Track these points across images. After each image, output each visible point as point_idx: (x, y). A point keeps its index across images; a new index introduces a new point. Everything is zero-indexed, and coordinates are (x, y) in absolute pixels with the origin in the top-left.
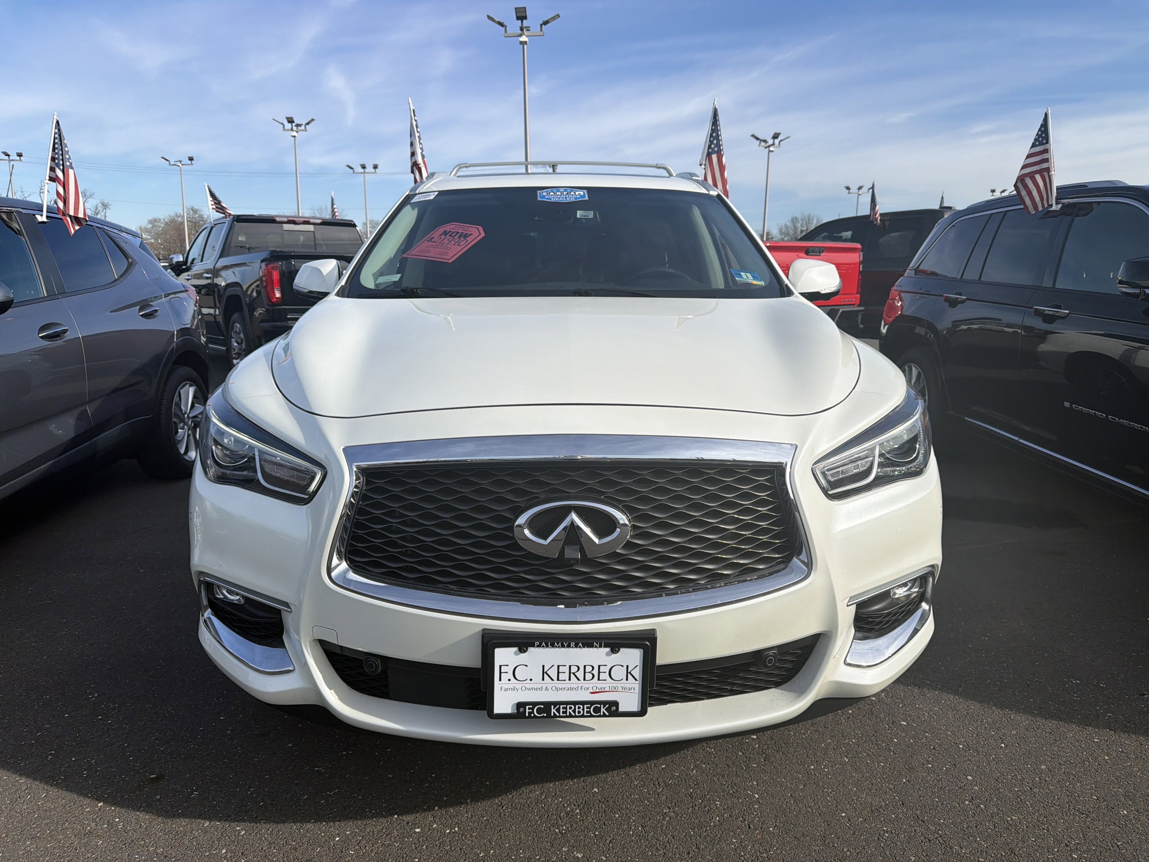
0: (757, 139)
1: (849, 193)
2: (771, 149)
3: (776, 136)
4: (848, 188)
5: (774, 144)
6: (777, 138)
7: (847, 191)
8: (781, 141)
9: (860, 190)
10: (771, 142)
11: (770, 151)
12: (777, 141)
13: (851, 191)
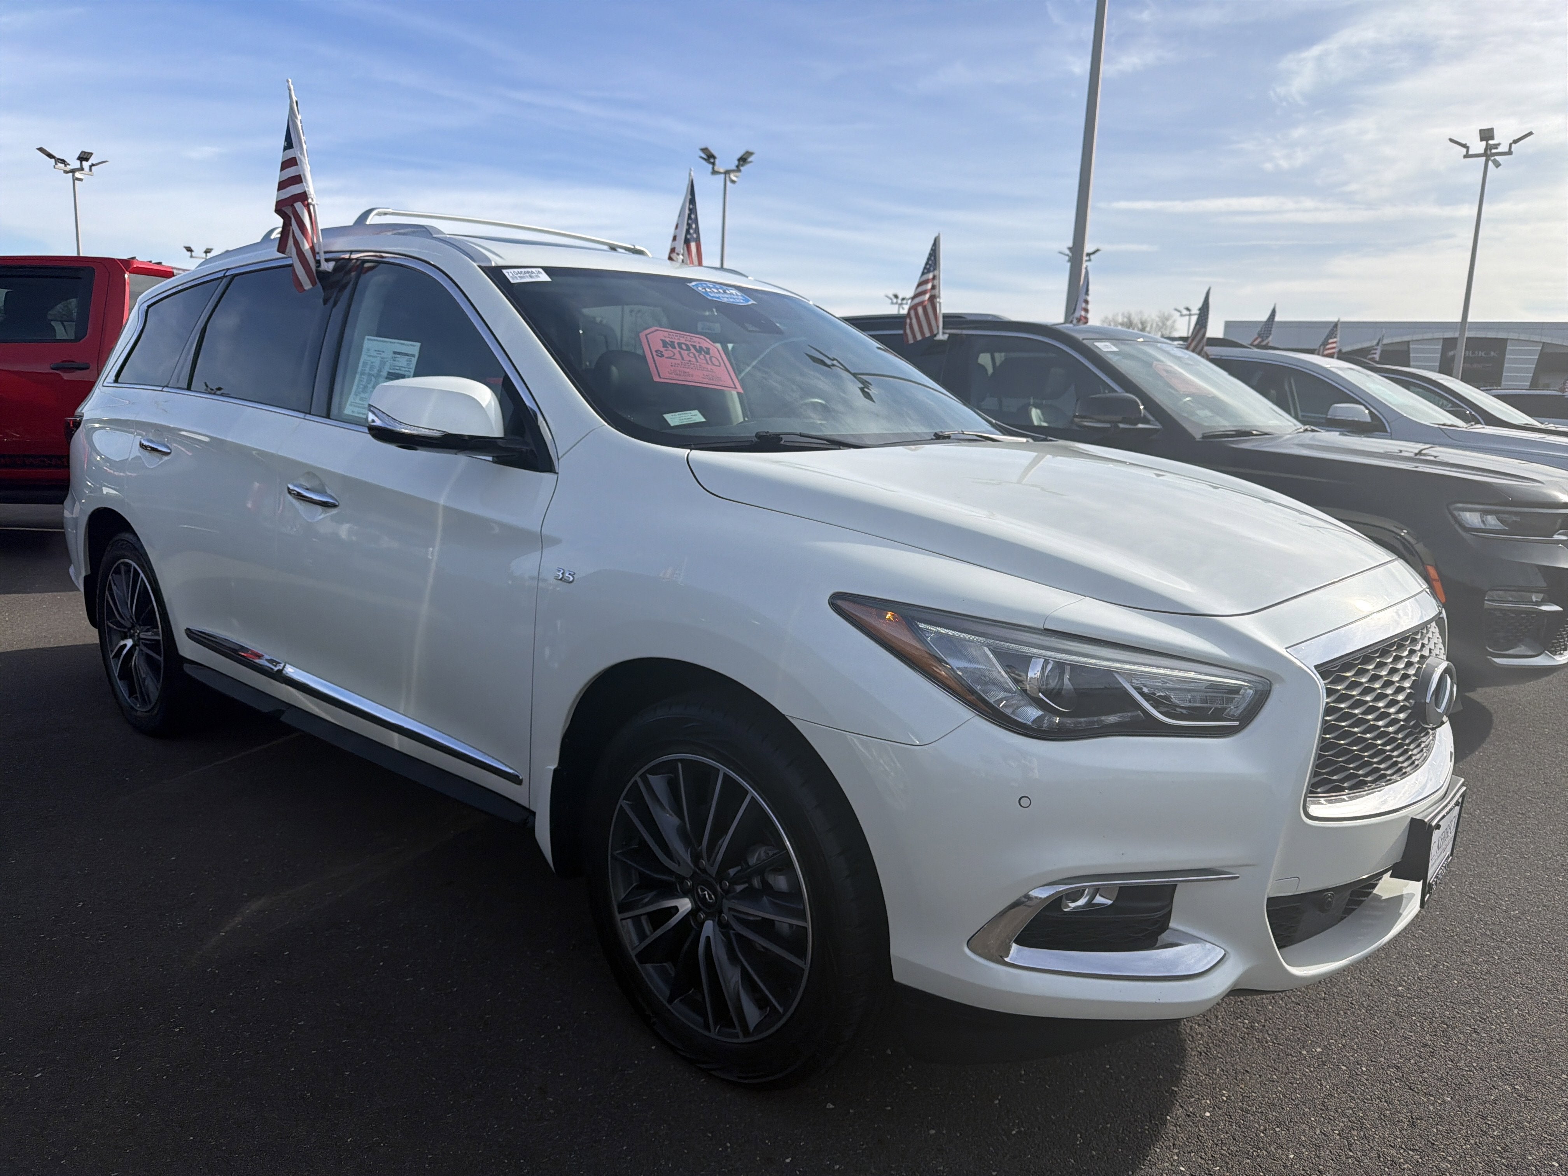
0: (50, 156)
1: (191, 256)
2: (78, 175)
3: (84, 157)
4: (189, 249)
5: (82, 169)
6: (87, 160)
7: (189, 253)
8: (93, 165)
9: (208, 254)
10: (76, 164)
11: (75, 179)
12: (86, 165)
13: (193, 254)
